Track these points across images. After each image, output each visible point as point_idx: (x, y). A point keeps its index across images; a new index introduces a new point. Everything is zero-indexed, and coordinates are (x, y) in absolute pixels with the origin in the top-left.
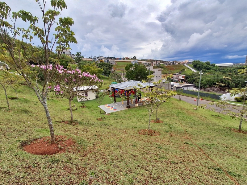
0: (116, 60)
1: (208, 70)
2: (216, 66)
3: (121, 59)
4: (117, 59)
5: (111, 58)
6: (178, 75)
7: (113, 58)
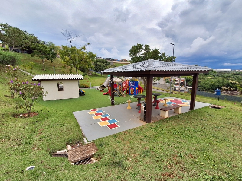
0: (114, 62)
1: (206, 75)
2: (214, 71)
3: (119, 61)
4: (116, 60)
5: (109, 59)
6: (177, 78)
7: (111, 59)
